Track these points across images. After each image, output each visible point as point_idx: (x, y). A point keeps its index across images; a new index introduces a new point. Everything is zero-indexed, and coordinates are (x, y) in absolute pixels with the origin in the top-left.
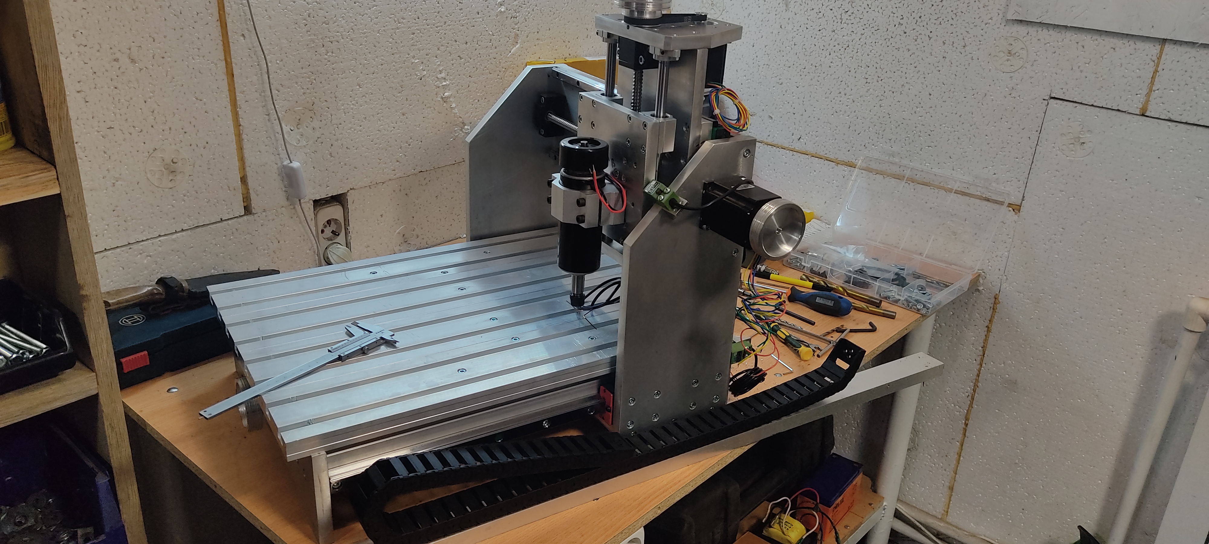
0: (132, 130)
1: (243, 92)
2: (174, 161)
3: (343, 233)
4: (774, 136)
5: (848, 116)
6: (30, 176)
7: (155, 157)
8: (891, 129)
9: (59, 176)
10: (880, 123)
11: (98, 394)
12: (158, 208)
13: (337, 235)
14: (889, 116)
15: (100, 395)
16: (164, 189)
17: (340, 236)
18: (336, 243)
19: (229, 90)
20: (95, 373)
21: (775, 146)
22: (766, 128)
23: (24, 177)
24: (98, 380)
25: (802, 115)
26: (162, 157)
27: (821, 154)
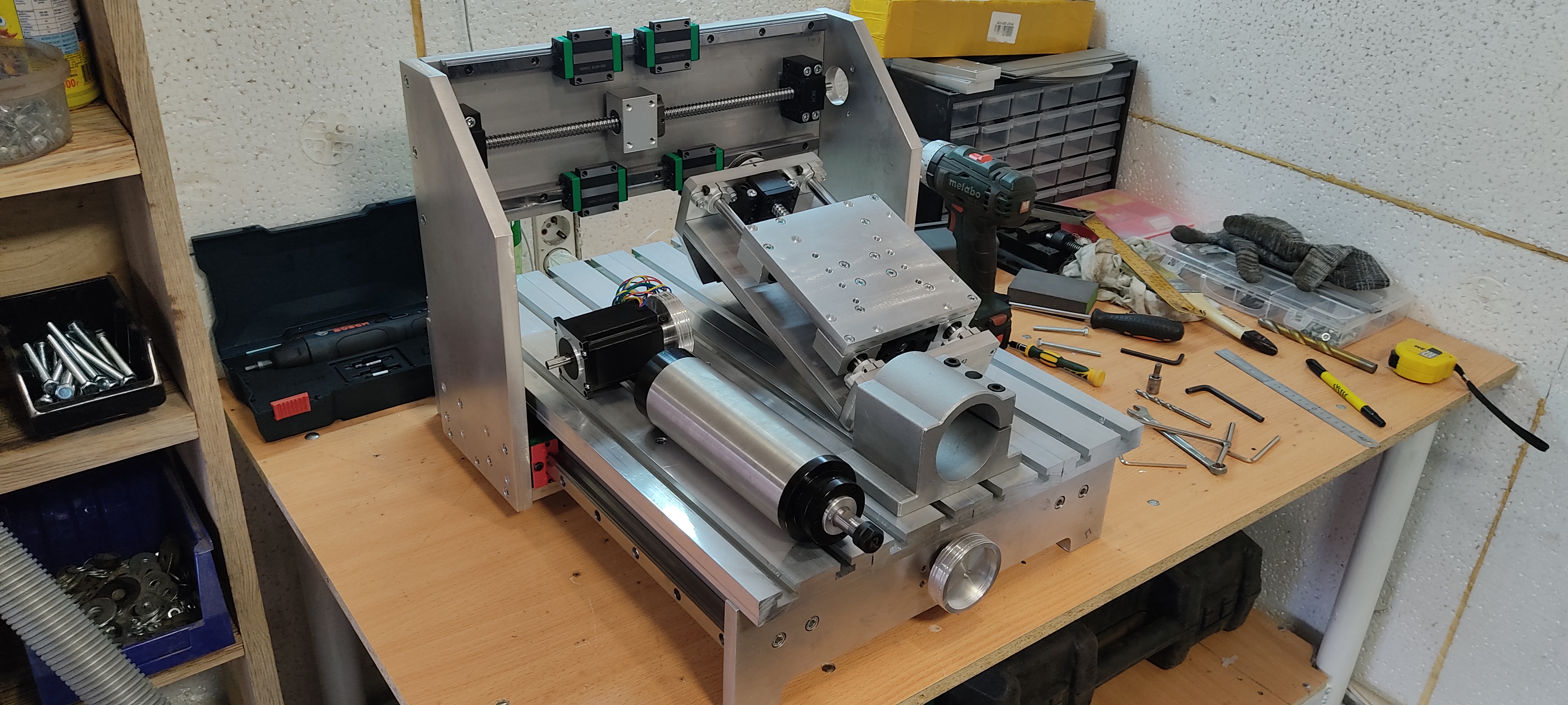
0: (281, 85)
1: (434, 39)
2: (340, 128)
3: (571, 236)
4: (1217, 128)
5: (1334, 104)
6: (99, 150)
7: (312, 122)
8: (1399, 130)
9: (138, 150)
10: (1383, 119)
11: (198, 438)
12: (317, 190)
13: (563, 238)
14: (1397, 109)
15: (201, 441)
16: (325, 167)
17: (567, 239)
18: (561, 248)
19: (416, 35)
20: (193, 414)
21: (1216, 144)
22: (1205, 116)
23: (89, 152)
24: (199, 422)
25: (1261, 99)
26: (323, 123)
27: (1285, 160)
